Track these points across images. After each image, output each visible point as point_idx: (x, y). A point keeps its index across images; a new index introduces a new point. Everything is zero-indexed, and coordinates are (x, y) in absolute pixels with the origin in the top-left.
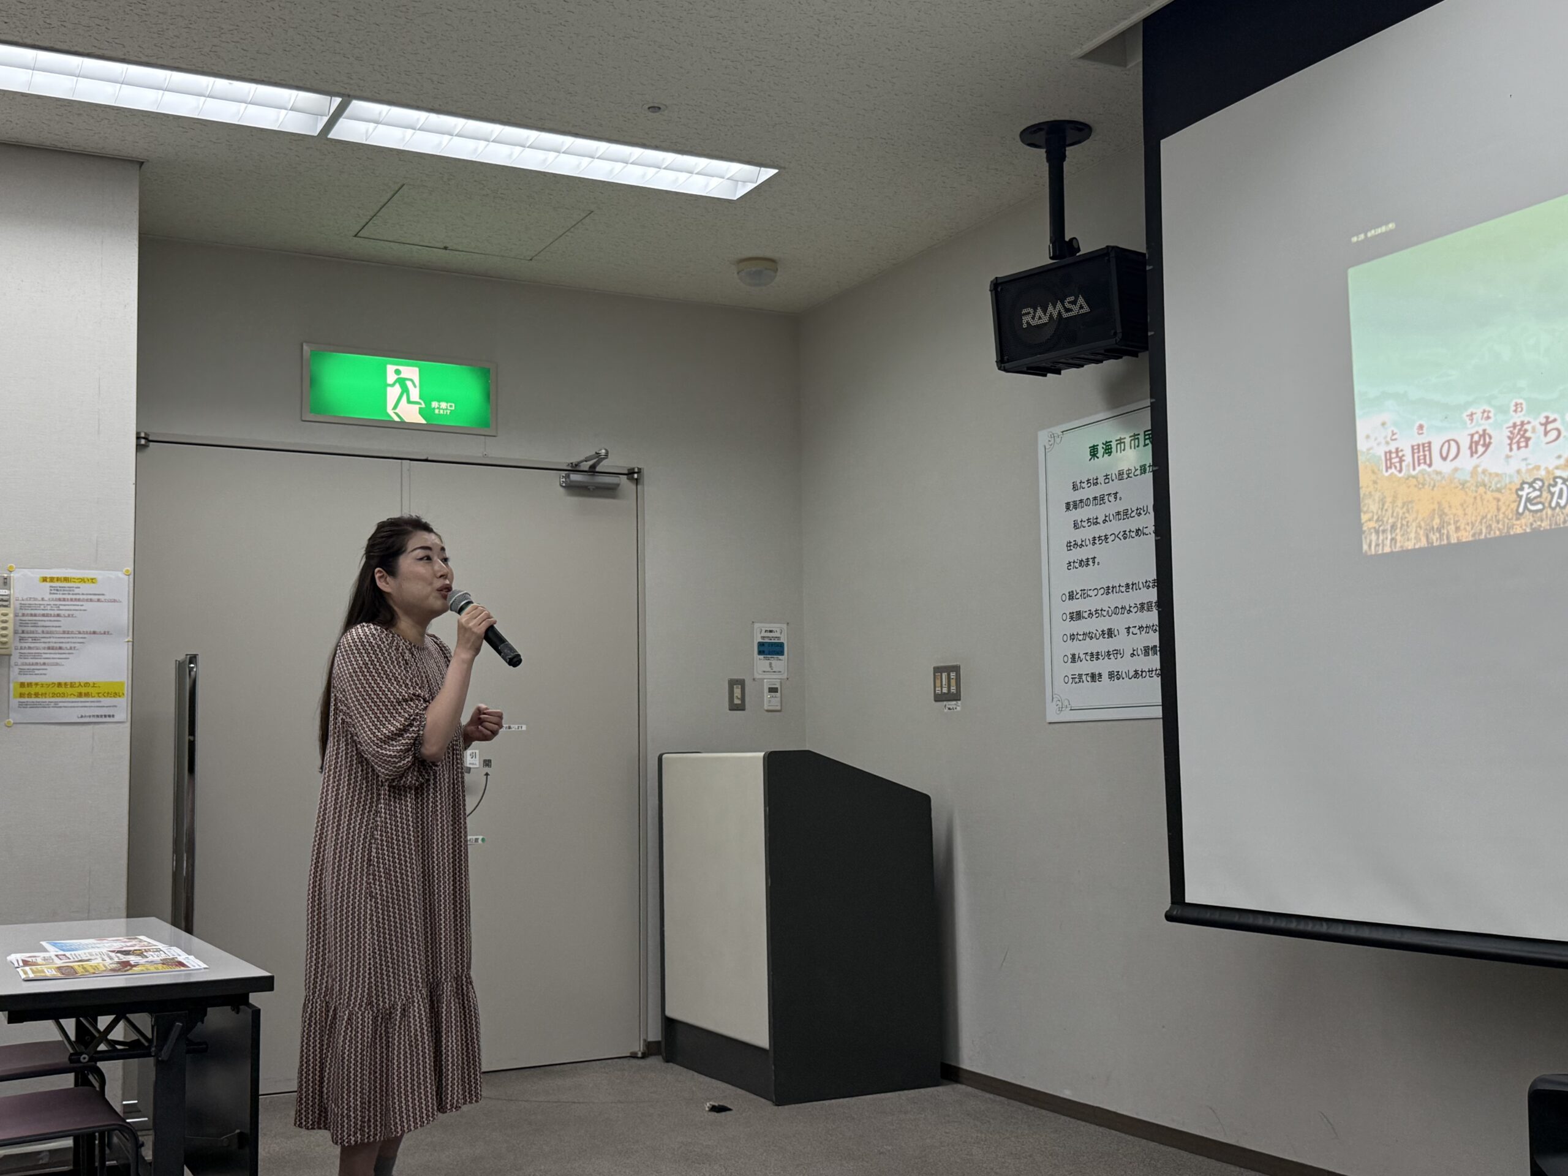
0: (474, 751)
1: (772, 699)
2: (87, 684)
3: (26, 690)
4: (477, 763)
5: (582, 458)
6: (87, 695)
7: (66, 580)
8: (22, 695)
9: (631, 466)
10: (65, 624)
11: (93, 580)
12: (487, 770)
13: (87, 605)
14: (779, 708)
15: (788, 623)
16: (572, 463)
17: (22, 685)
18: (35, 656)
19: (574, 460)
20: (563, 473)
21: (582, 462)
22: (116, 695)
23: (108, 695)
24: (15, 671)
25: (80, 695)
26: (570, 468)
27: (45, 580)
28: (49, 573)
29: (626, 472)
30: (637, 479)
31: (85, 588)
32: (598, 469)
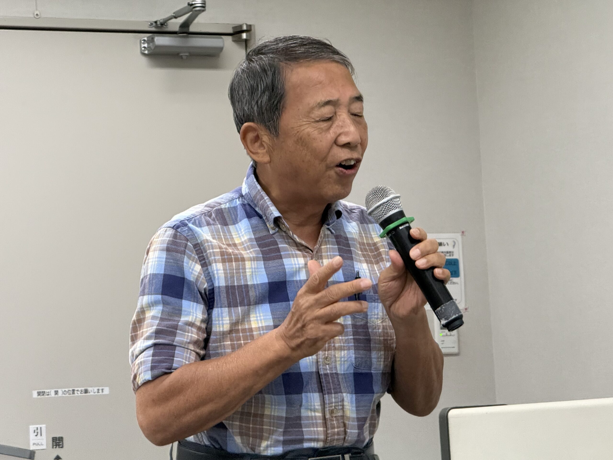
0: (39, 426)
1: (446, 339)
4: (44, 442)
5: (171, 14)
9: (238, 22)
12: (58, 452)
14: (455, 350)
15: (463, 232)
16: (156, 22)
19: (160, 17)
20: (145, 37)
21: (170, 18)
26: (153, 29)
29: (230, 31)
30: (246, 41)
32: (192, 29)
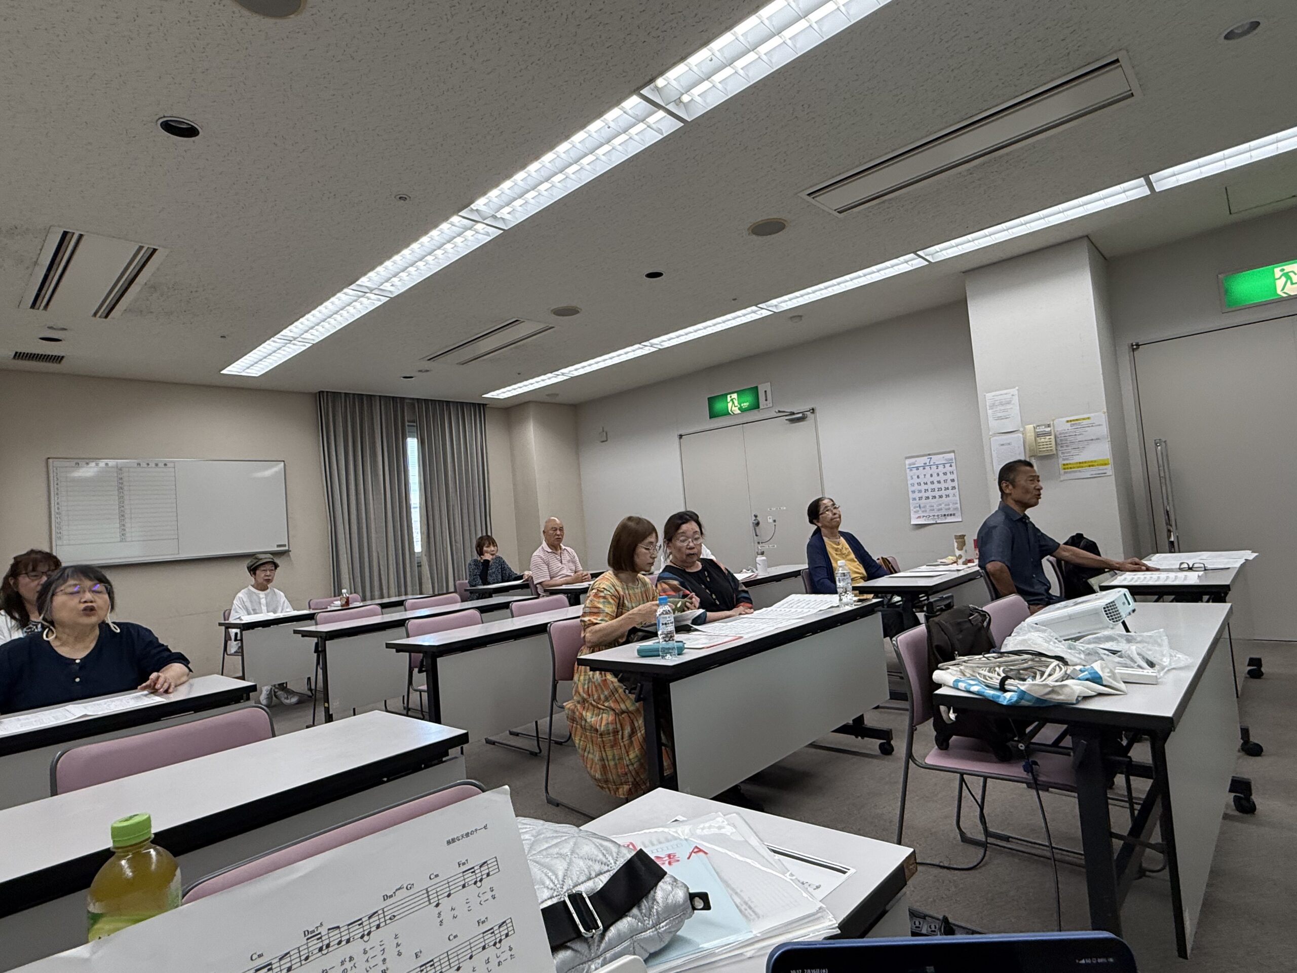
2: (1092, 462)
3: (1066, 467)
6: (1093, 466)
7: (1077, 420)
8: (1064, 469)
10: (1079, 438)
11: (1089, 418)
13: (1087, 429)
17: (1064, 465)
18: (1069, 452)
22: (1106, 464)
23: (1102, 465)
24: (1060, 460)
25: (1090, 466)
27: (1068, 421)
28: (1069, 419)
31: (1085, 422)
